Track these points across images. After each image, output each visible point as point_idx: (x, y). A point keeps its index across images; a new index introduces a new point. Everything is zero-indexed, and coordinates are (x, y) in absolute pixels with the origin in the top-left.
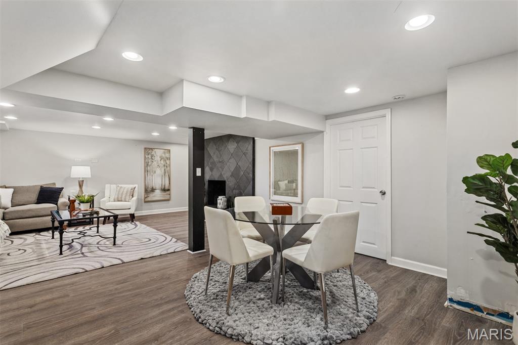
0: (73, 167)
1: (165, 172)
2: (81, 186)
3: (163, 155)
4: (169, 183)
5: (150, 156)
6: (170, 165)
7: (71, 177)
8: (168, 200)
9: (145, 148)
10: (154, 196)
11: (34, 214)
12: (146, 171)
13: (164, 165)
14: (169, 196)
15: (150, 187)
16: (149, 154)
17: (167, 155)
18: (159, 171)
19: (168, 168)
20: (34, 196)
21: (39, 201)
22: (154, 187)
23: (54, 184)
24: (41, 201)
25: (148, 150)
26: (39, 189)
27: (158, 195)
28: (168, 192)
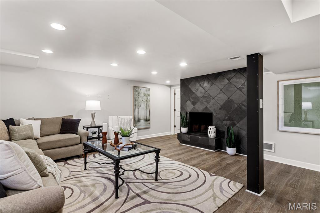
0: (87, 101)
1: (147, 106)
2: (93, 118)
3: (146, 92)
4: (150, 115)
5: (137, 93)
6: (150, 100)
7: (86, 110)
8: (149, 128)
9: (134, 86)
10: (140, 125)
11: (62, 144)
12: (135, 105)
13: (146, 100)
14: (149, 125)
15: (137, 118)
16: (136, 92)
17: (148, 93)
18: (143, 105)
19: (149, 103)
20: (58, 128)
21: (62, 132)
22: (140, 118)
23: (72, 116)
24: (64, 132)
25: (136, 88)
26: (61, 120)
27: (142, 124)
28: (148, 122)
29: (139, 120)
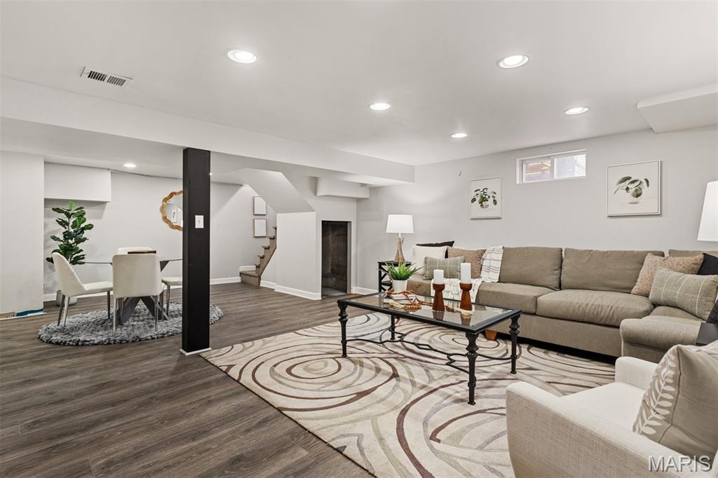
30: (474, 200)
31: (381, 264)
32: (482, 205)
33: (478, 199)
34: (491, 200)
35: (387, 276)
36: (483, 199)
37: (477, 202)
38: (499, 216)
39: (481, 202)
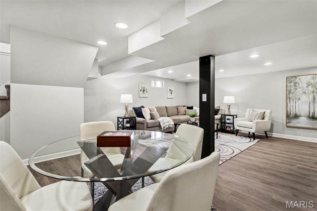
1: (314, 99)
9: (287, 77)
12: (288, 98)
13: (313, 92)
15: (293, 113)
18: (306, 98)
22: (298, 114)
23: (219, 107)
25: (290, 79)
29: (296, 117)
30: (141, 90)
31: (118, 118)
32: (143, 93)
33: (142, 90)
34: (146, 91)
35: (120, 124)
36: (144, 91)
37: (142, 91)
38: (147, 96)
39: (143, 92)
